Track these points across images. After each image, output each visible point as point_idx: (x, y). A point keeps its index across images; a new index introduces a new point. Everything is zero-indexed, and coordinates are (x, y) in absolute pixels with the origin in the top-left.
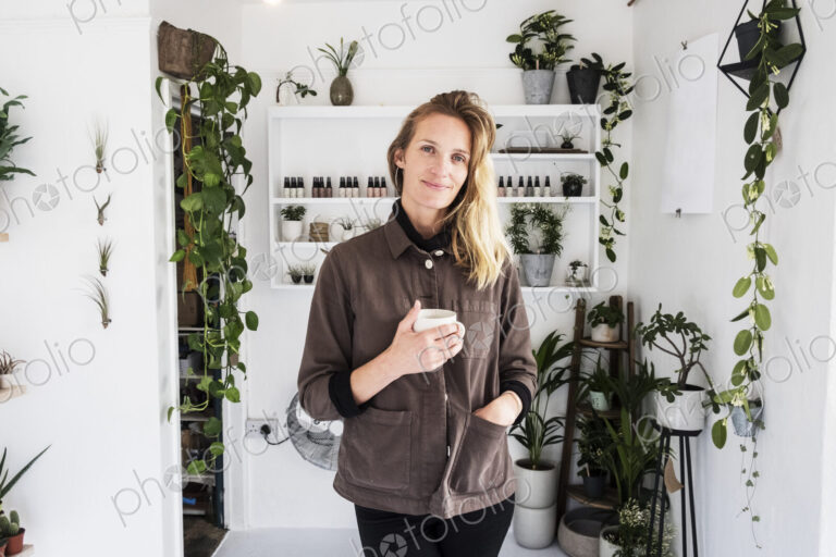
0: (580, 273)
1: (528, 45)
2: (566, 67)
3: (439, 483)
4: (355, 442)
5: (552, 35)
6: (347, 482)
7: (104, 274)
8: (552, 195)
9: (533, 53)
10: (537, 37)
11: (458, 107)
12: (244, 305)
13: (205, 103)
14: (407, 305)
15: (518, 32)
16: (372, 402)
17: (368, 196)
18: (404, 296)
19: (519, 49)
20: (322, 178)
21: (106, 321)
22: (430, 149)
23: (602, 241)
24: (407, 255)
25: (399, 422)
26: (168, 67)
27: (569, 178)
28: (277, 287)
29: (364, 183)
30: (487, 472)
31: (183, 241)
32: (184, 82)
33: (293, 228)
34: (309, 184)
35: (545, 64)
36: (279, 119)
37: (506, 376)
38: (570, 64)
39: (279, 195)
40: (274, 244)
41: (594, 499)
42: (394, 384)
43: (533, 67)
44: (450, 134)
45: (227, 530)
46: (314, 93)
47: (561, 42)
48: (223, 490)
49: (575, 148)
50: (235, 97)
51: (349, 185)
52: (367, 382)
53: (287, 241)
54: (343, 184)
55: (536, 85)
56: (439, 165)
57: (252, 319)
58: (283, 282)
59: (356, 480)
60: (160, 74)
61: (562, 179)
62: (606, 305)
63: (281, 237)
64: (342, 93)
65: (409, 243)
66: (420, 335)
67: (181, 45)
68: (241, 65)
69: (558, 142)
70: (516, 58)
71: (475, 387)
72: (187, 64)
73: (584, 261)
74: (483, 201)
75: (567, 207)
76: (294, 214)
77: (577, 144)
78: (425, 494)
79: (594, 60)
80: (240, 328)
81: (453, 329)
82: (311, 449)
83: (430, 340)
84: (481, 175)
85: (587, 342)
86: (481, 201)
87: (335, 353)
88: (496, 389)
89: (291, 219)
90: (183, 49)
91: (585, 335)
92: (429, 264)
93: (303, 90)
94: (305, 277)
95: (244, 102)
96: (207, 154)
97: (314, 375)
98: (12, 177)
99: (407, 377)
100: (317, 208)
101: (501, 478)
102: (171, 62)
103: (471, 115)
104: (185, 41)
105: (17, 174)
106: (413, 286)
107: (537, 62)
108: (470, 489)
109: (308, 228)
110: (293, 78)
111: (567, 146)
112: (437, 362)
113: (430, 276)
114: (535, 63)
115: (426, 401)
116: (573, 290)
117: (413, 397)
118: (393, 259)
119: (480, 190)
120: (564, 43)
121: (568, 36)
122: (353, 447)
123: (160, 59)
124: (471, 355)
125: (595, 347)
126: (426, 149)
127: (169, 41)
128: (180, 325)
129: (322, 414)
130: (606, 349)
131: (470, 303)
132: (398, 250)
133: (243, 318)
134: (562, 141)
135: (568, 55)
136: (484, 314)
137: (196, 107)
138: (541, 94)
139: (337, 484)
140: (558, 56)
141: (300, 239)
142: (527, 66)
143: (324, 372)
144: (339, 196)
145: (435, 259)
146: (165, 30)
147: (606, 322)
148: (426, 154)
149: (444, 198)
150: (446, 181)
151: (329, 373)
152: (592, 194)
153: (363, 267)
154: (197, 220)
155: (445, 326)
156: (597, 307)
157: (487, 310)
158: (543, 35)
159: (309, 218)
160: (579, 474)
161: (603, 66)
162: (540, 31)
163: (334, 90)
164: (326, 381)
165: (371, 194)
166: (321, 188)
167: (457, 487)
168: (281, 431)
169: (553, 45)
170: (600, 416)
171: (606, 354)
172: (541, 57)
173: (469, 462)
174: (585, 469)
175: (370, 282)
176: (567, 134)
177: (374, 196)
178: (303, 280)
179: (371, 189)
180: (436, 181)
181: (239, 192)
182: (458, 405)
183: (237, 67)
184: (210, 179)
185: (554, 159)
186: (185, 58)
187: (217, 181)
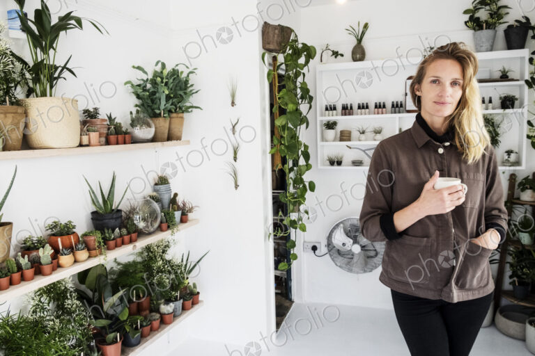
0: (513, 157)
1: (477, 15)
2: (504, 26)
3: (448, 282)
4: (394, 255)
5: (494, 7)
6: (389, 278)
7: (235, 160)
8: (493, 109)
9: (481, 20)
10: (483, 9)
11: (452, 53)
12: (307, 177)
13: (287, 65)
14: (428, 175)
15: (471, 7)
16: (406, 232)
17: (375, 114)
18: (425, 170)
19: (471, 18)
20: (347, 105)
21: (237, 186)
22: (436, 81)
23: (528, 137)
24: (427, 146)
25: (424, 243)
26: (268, 46)
27: (505, 97)
28: (322, 167)
29: (372, 106)
30: (478, 278)
31: (276, 142)
32: (275, 54)
33: (331, 134)
34: (339, 108)
35: (490, 26)
36: (322, 71)
37: (489, 220)
38: (506, 25)
39: (322, 115)
40: (320, 143)
41: (522, 300)
42: (420, 221)
43: (481, 28)
44: (449, 70)
45: (293, 302)
46: (342, 55)
47: (500, 11)
48: (291, 280)
49: (510, 78)
50: (302, 60)
51: (363, 108)
52: (404, 219)
53: (326, 141)
54: (359, 108)
55: (484, 40)
56: (443, 90)
57: (312, 185)
58: (324, 165)
59: (395, 277)
60: (263, 51)
61: (501, 98)
62: (531, 177)
63: (323, 139)
64: (359, 54)
65: (429, 138)
66: (440, 191)
67: (274, 33)
68: (305, 42)
69: (498, 75)
70: (469, 24)
71: (471, 224)
72: (277, 44)
73: (516, 150)
74: (472, 108)
75: (504, 116)
76: (331, 126)
77: (511, 75)
78: (439, 287)
79: (524, 21)
80: (305, 189)
81: (460, 188)
82: (340, 260)
83: (446, 194)
84: (470, 92)
85: (515, 201)
86: (470, 109)
87: (383, 203)
88: (483, 226)
89: (329, 129)
90: (276, 36)
91: (515, 196)
92: (441, 151)
93: (336, 54)
94: (337, 162)
95: (307, 62)
96: (289, 93)
97: (369, 216)
98: (192, 111)
99: (428, 217)
100: (344, 122)
101: (485, 282)
102: (269, 44)
103: (461, 57)
104: (277, 31)
105: (194, 109)
106: (431, 164)
107: (484, 25)
108: (467, 286)
109: (339, 134)
110: (330, 47)
111: (504, 77)
112: (449, 207)
113: (442, 158)
114: (483, 26)
115: (440, 232)
116: (508, 168)
117: (432, 230)
118: (417, 147)
119: (469, 101)
120: (503, 11)
121: (506, 7)
122: (393, 258)
123: (263, 42)
124: (469, 205)
125: (522, 205)
126: (434, 82)
127: (268, 32)
128: (273, 190)
129: (375, 237)
130: (531, 205)
131: (468, 174)
132: (421, 143)
133: (307, 184)
134: (501, 74)
135: (506, 19)
136: (476, 180)
137: (282, 69)
138: (487, 45)
139: (382, 278)
140: (498, 20)
141: (334, 140)
142: (477, 28)
143: (376, 214)
144: (357, 114)
145: (445, 147)
146: (266, 26)
147: (531, 188)
148: (434, 85)
149: (449, 110)
150: (448, 100)
151: (379, 214)
152: (521, 106)
153: (400, 153)
154: (284, 130)
155: (455, 186)
156: (525, 179)
157: (478, 178)
158: (488, 8)
159: (339, 128)
160: (510, 283)
161: (530, 23)
162: (486, 6)
163: (354, 53)
164: (378, 219)
165: (376, 112)
166: (347, 110)
167: (459, 285)
168: (323, 249)
169: (495, 13)
170: (527, 248)
171: (529, 208)
172: (486, 22)
173: (468, 270)
174: (514, 281)
175: (404, 161)
176: (504, 69)
177: (378, 113)
178: (336, 163)
179: (376, 109)
180: (442, 100)
181: (304, 113)
182: (461, 235)
183: (303, 44)
184: (290, 107)
185: (495, 86)
186: (277, 41)
187: (295, 108)
